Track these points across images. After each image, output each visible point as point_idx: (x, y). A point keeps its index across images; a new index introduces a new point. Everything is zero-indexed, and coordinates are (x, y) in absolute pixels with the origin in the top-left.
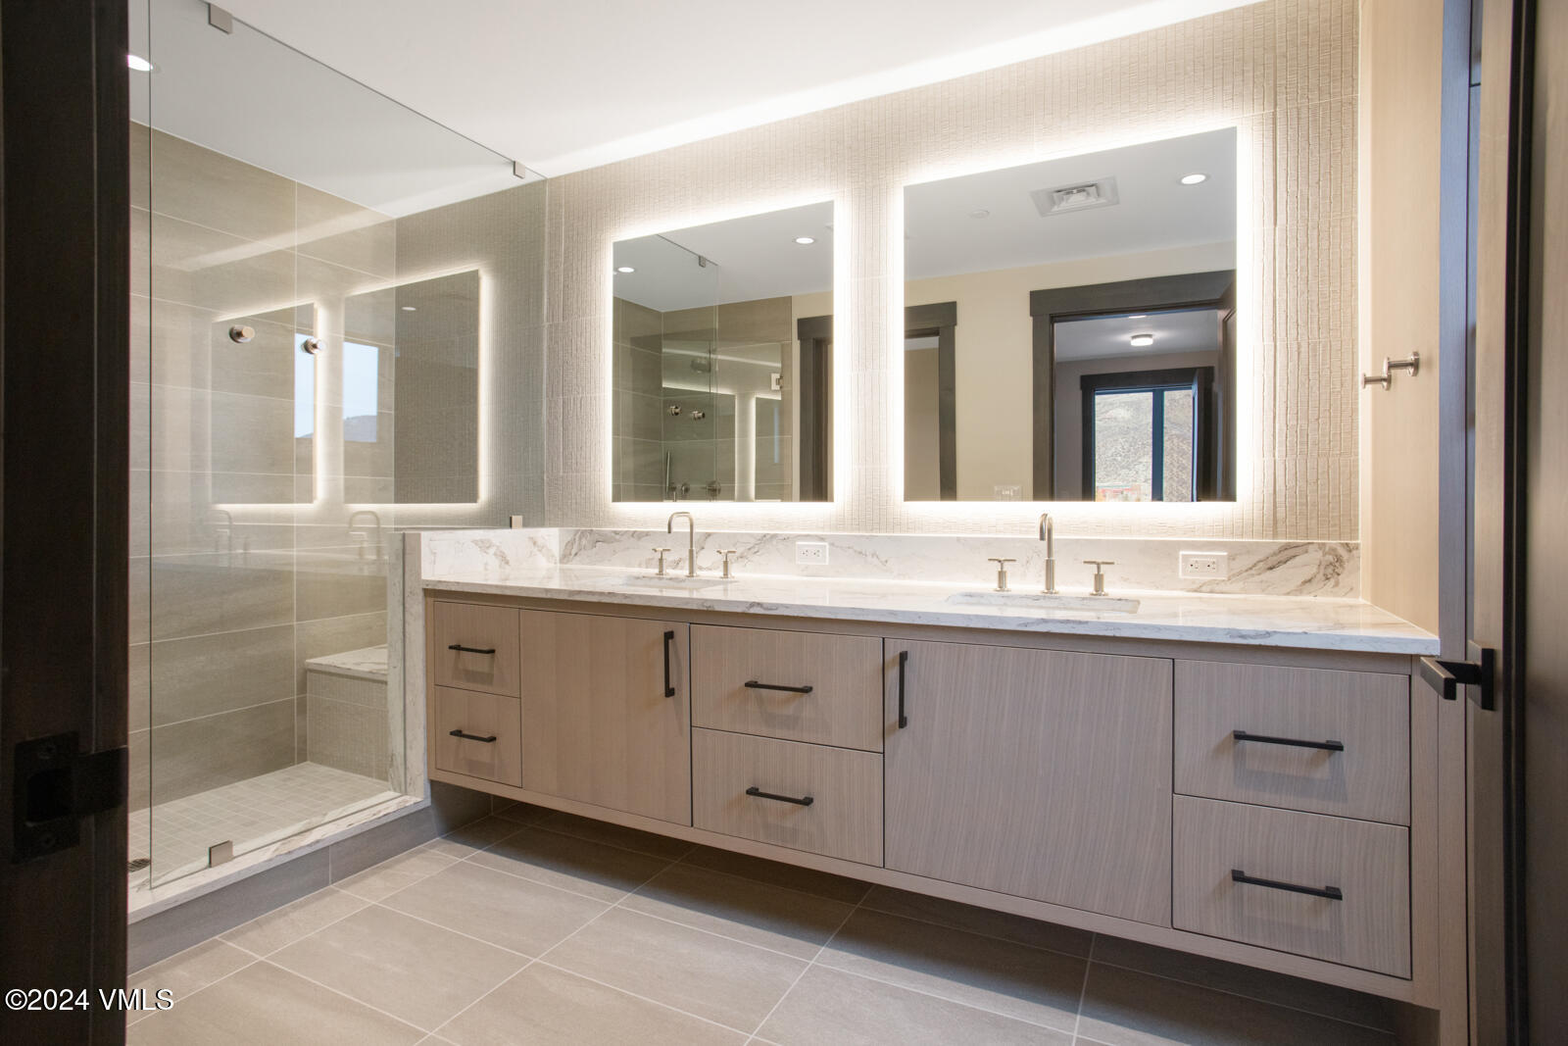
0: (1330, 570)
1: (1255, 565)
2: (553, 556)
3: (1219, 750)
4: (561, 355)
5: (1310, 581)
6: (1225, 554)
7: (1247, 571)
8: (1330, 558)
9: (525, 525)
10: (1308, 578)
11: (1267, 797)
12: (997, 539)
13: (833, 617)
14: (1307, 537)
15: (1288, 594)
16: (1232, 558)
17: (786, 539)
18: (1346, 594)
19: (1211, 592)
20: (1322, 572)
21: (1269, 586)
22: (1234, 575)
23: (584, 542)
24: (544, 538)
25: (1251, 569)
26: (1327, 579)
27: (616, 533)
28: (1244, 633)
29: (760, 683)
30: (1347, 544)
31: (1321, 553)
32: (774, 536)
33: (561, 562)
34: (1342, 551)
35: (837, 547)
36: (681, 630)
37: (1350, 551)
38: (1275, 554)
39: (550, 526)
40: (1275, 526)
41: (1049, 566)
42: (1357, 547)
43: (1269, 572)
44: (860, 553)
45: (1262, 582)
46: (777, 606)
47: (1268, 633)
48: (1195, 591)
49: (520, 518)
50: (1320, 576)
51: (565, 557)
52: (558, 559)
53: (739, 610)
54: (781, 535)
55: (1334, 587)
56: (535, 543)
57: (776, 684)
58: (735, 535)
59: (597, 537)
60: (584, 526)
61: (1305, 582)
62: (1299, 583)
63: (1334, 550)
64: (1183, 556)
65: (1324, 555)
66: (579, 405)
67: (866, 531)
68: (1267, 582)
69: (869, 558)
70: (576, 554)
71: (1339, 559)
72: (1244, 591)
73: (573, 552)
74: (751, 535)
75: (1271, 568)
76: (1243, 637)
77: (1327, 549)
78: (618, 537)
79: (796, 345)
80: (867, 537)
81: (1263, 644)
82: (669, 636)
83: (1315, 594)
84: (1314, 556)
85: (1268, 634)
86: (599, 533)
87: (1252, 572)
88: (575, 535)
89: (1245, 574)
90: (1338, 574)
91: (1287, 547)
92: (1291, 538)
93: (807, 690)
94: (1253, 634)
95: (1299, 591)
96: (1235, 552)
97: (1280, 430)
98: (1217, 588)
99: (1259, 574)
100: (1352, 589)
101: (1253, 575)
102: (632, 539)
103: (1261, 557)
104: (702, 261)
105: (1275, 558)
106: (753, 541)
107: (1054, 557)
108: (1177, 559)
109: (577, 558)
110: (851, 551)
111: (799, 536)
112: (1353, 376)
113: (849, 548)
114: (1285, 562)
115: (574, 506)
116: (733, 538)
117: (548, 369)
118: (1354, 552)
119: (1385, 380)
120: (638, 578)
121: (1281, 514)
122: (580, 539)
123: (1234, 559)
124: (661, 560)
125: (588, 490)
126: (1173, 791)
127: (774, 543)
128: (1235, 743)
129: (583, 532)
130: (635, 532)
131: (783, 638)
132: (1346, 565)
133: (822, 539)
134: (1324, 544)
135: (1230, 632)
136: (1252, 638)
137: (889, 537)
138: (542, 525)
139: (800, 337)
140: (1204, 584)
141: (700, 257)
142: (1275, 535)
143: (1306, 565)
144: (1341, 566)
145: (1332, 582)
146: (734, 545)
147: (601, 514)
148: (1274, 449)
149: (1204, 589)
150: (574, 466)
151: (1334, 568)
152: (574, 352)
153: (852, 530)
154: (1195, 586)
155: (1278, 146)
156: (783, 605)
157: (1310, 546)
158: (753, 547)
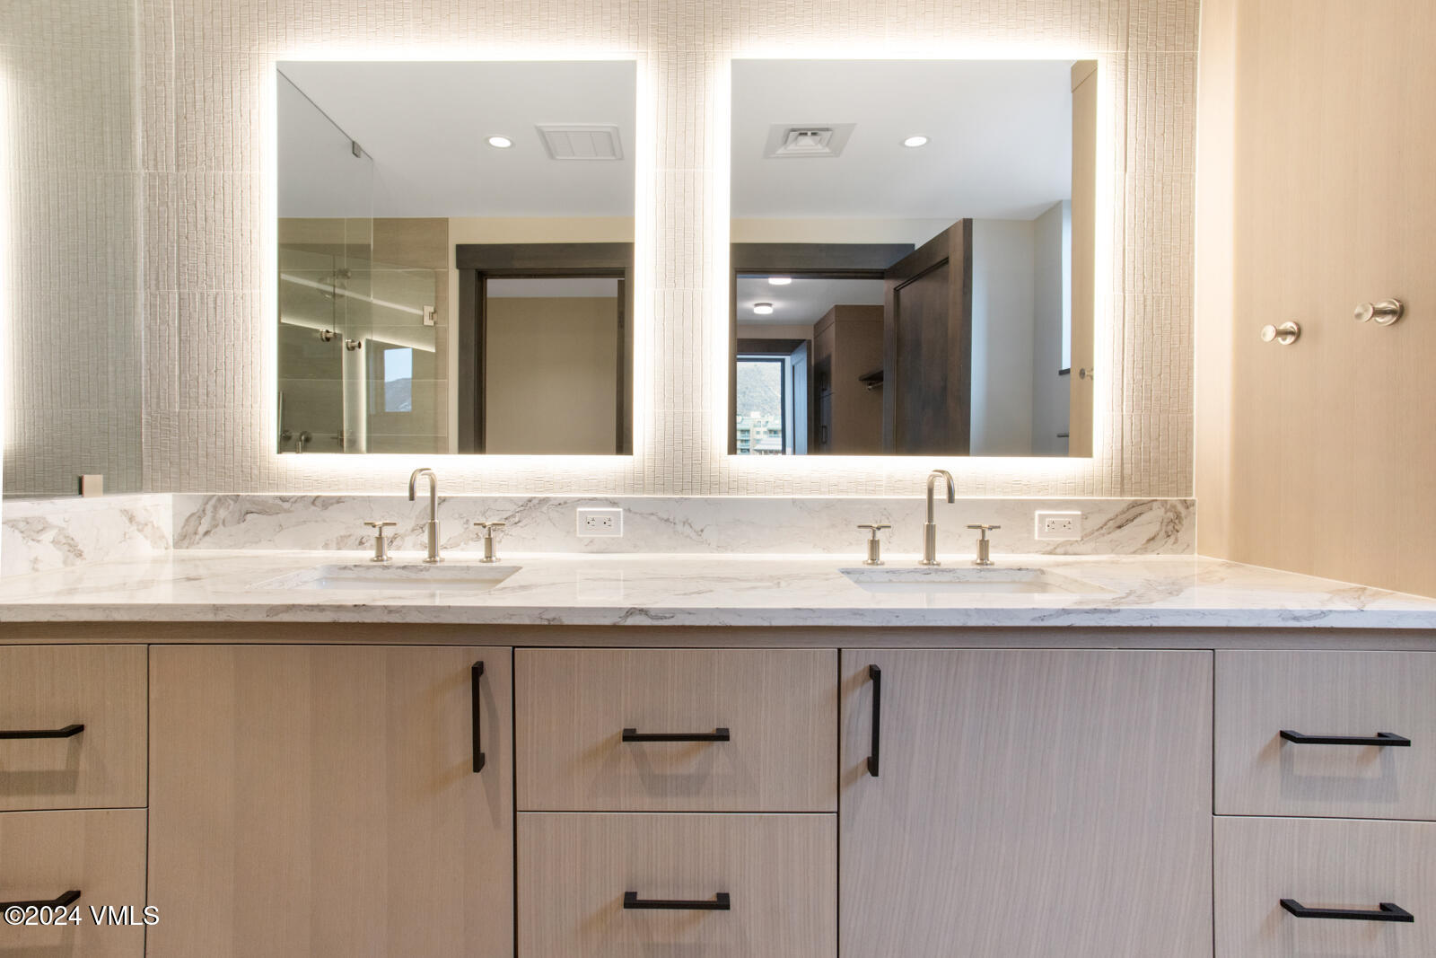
0: (1170, 527)
1: (1106, 524)
2: (163, 537)
3: (1265, 755)
4: (173, 222)
5: (1153, 539)
6: (1079, 513)
7: (1098, 530)
8: (1171, 515)
9: (108, 489)
10: (1152, 536)
11: (1317, 807)
12: (840, 500)
13: (766, 624)
14: (1149, 495)
15: (1134, 553)
16: (1085, 517)
17: (562, 504)
18: (1184, 550)
19: (1065, 554)
20: (1164, 528)
21: (1117, 546)
22: (1086, 535)
23: (222, 513)
24: (146, 510)
25: (1102, 528)
26: (1169, 536)
27: (283, 499)
28: (1297, 615)
29: (640, 732)
30: (1185, 501)
31: (1163, 510)
32: (544, 501)
33: (177, 545)
34: (1180, 508)
35: (636, 513)
36: (497, 661)
37: (1188, 508)
38: (1123, 512)
39: (154, 490)
40: (1122, 483)
41: (930, 532)
42: (1193, 504)
43: (1118, 531)
44: (667, 520)
45: (1111, 541)
46: (673, 612)
47: (1323, 612)
48: (1050, 553)
49: (99, 479)
50: (1162, 533)
51: (184, 538)
52: (171, 543)
53: (607, 622)
54: (555, 499)
55: (1174, 543)
56: (131, 519)
57: (669, 731)
58: (484, 500)
59: (248, 506)
60: (221, 490)
61: (1149, 541)
62: (1144, 541)
63: (1174, 507)
64: (1040, 516)
65: (1166, 512)
66: (211, 305)
67: (674, 493)
68: (1116, 541)
69: (679, 527)
70: (207, 533)
71: (1178, 516)
72: (1096, 552)
73: (202, 530)
74: (511, 500)
75: (1120, 527)
76: (1296, 619)
77: (1168, 507)
78: (286, 505)
79: (454, 276)
80: (677, 501)
81: (1317, 626)
82: (478, 671)
83: (1157, 552)
84: (1158, 512)
85: (1323, 614)
86: (253, 500)
87: (1102, 532)
88: (207, 503)
89: (1096, 534)
90: (1178, 531)
91: (1134, 505)
92: (1135, 495)
93: (722, 736)
94: (1306, 615)
95: (1144, 549)
96: (1088, 509)
97: (1128, 384)
98: (1070, 549)
99: (1109, 533)
100: (1188, 546)
101: (1103, 535)
102: (313, 508)
103: (1111, 515)
104: (355, 149)
105: (1124, 516)
106: (513, 508)
107: (936, 522)
108: (1033, 519)
109: (207, 538)
110: (653, 517)
111: (580, 500)
112: (1189, 333)
113: (652, 514)
114: (1133, 520)
115: (202, 460)
116: (485, 504)
117: (147, 243)
118: (1191, 508)
119: (1292, 333)
120: (345, 568)
121: (1127, 471)
122: (215, 508)
123: (1086, 518)
124: (380, 539)
125: (229, 435)
126: (1214, 814)
127: (544, 509)
128: (1282, 745)
129: (219, 499)
130: (318, 497)
131: (678, 660)
132: (1184, 522)
133: (613, 503)
134: (1166, 501)
135: (1282, 614)
136: (1305, 619)
137: (706, 500)
138: (138, 488)
139: (459, 265)
140: (1058, 545)
141: (354, 143)
142: (1122, 492)
143: (1149, 523)
144: (1180, 522)
145: (1172, 539)
146: (484, 514)
147: (256, 472)
148: (1122, 403)
149: (1058, 550)
150: (202, 398)
151: (1174, 525)
152: (201, 223)
153: (654, 492)
154: (1049, 548)
155: (1129, 90)
156: (683, 611)
157: (1155, 503)
158: (513, 516)
